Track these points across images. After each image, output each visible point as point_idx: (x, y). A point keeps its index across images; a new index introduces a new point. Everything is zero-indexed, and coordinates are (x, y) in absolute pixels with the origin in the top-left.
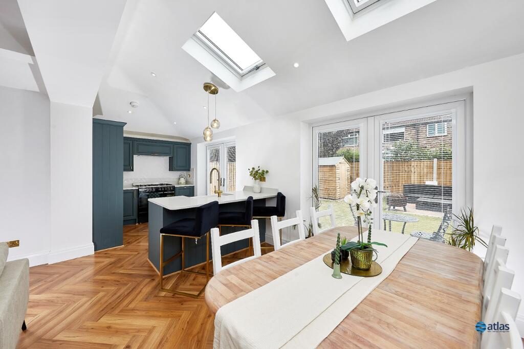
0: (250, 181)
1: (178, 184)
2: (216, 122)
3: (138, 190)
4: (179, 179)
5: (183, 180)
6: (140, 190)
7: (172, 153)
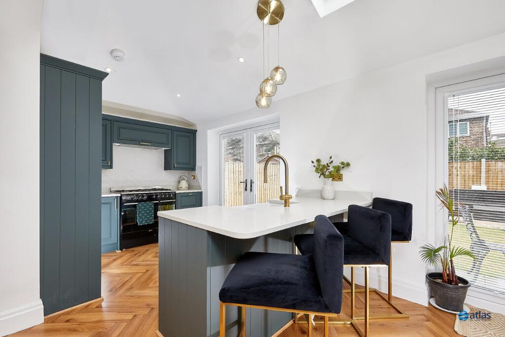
0: (316, 182)
1: (178, 189)
2: (281, 70)
3: (121, 197)
4: (179, 182)
5: (184, 184)
6: (124, 198)
7: (170, 143)
